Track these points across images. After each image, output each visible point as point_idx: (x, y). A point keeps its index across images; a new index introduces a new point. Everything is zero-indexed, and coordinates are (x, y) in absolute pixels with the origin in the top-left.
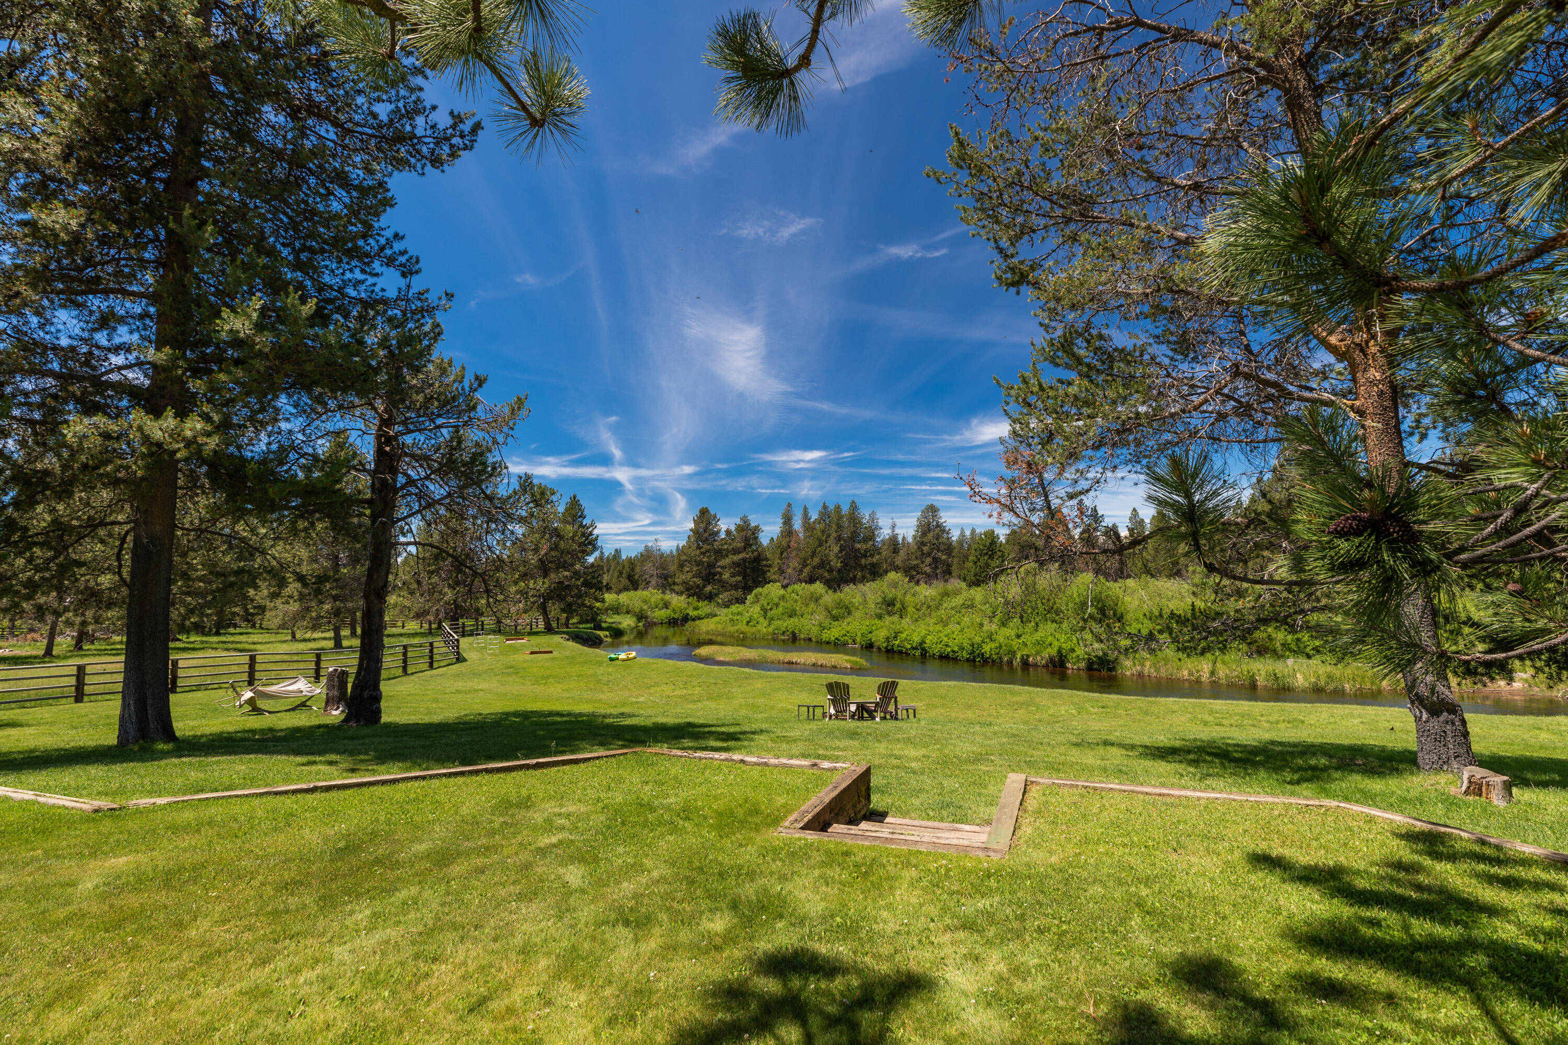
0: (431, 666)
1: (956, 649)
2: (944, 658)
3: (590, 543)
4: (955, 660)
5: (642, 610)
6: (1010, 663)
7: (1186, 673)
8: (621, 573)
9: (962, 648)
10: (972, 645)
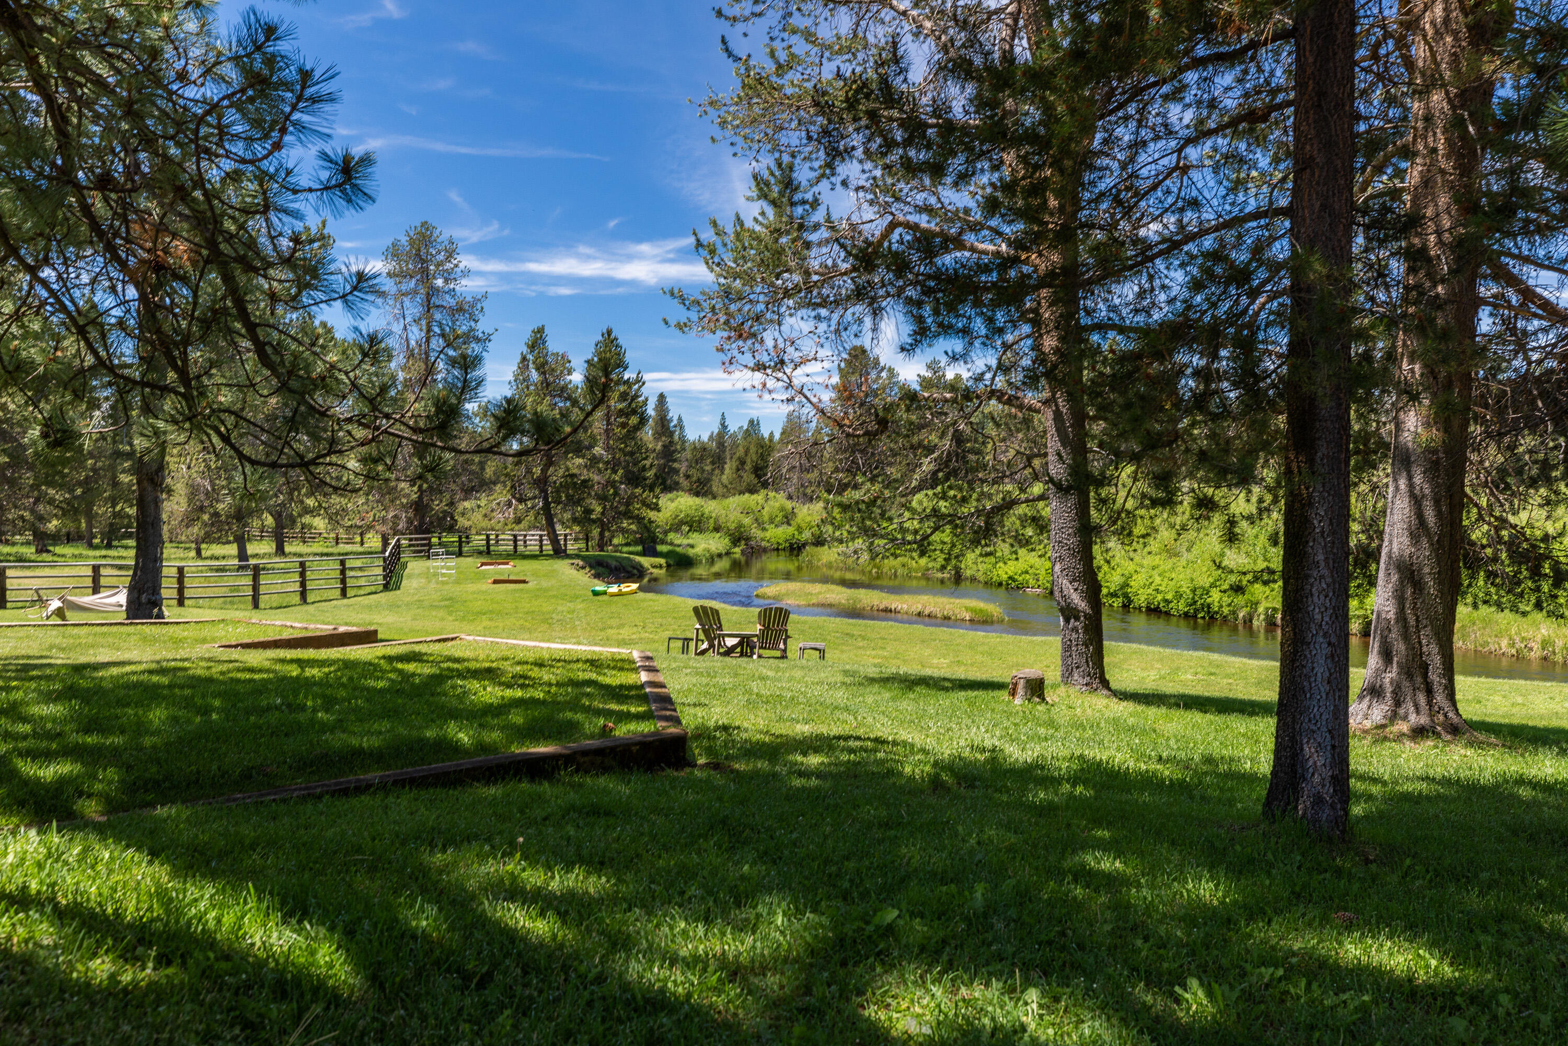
0: (344, 594)
1: (1169, 596)
2: (1154, 611)
3: (634, 412)
4: (1167, 614)
5: (740, 526)
6: (1248, 621)
7: (1504, 643)
8: (742, 463)
9: (1179, 595)
10: (1194, 591)
